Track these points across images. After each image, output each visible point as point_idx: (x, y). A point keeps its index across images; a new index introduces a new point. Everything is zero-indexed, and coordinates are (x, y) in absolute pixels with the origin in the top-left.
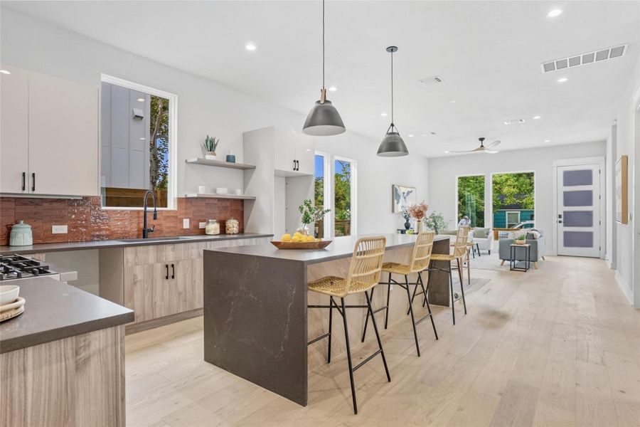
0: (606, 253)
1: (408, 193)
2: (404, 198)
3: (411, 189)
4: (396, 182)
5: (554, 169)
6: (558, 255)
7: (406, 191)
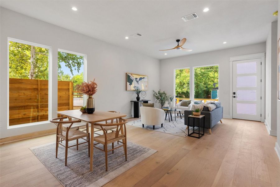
1: (141, 79)
2: (137, 82)
3: (144, 77)
4: (129, 72)
5: (231, 63)
6: (233, 118)
7: (138, 77)
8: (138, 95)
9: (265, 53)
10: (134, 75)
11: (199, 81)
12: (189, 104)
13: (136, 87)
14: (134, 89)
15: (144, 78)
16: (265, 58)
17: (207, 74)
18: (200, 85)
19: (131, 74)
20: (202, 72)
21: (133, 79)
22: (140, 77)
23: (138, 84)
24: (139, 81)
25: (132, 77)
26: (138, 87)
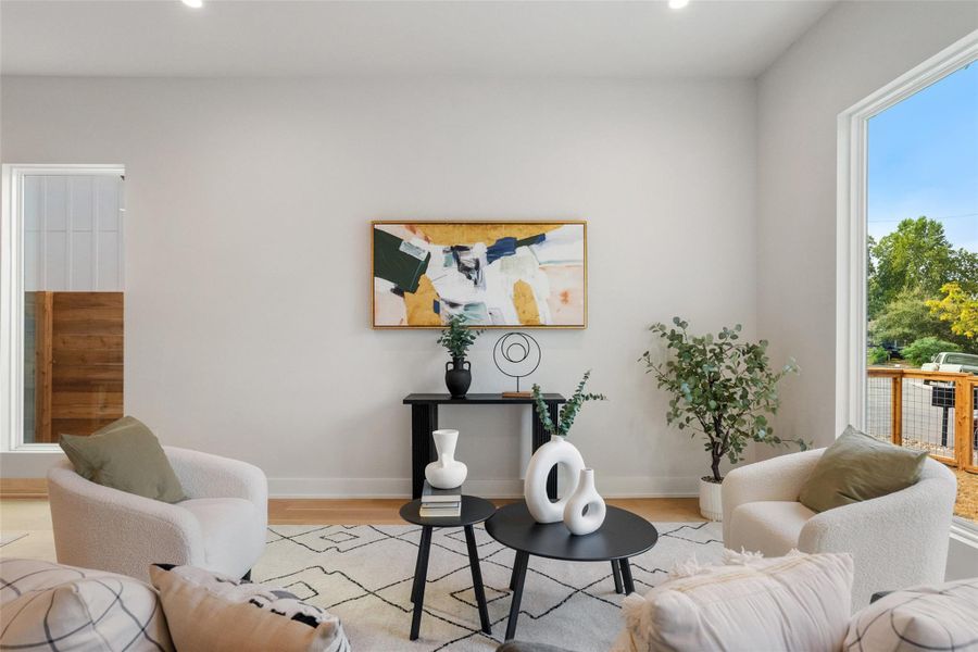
1: (501, 249)
7: (481, 239)
8: (458, 360)
13: (453, 305)
14: (437, 319)
15: (540, 239)
19: (412, 226)
21: (429, 255)
22: (501, 237)
23: (476, 283)
24: (483, 261)
25: (414, 244)
26: (467, 307)
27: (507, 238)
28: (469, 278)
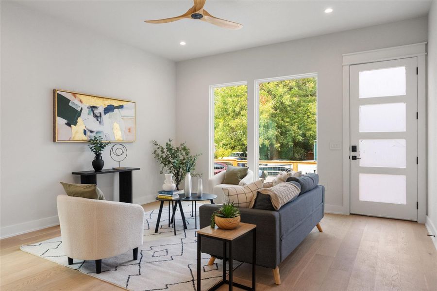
0: (427, 215)
1: (109, 109)
2: (96, 116)
3: (120, 103)
4: (65, 86)
5: (346, 69)
6: (351, 214)
7: (101, 105)
8: (98, 156)
9: (427, 45)
10: (82, 98)
11: (287, 122)
12: (243, 177)
13: (92, 132)
14: (85, 138)
15: (121, 107)
16: (427, 55)
17: (304, 106)
18: (289, 131)
19: (74, 94)
20: (293, 103)
21: (82, 109)
22: (109, 104)
23: (100, 123)
24: (103, 114)
25: (75, 103)
26: (97, 133)
27: (111, 105)
28: (98, 120)
